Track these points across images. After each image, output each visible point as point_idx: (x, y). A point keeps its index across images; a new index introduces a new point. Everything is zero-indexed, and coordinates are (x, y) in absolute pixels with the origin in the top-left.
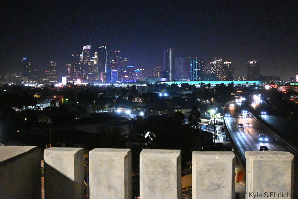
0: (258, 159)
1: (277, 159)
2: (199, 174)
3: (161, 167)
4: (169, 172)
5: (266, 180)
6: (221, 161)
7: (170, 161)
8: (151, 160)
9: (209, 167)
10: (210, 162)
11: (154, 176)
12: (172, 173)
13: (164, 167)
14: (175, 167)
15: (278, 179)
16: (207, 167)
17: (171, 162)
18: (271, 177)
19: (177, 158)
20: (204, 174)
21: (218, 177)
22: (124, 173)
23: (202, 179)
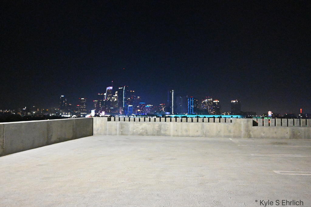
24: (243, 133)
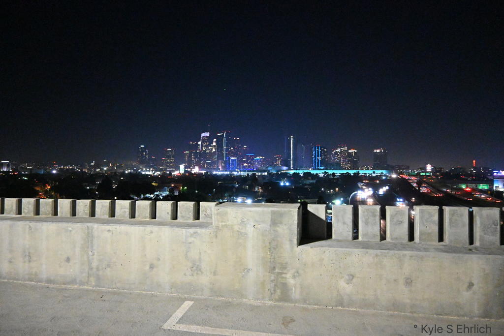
7: (376, 210)
11: (368, 217)
13: (373, 213)
15: (431, 218)
19: (379, 209)
21: (401, 217)
22: (351, 216)
24: (252, 277)
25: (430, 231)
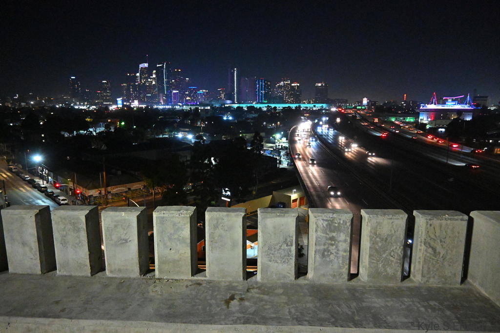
0: (160, 215)
1: (178, 216)
2: (108, 230)
3: (70, 224)
4: (79, 229)
5: (169, 234)
6: (127, 217)
7: (78, 219)
8: (61, 218)
9: (116, 223)
10: (117, 219)
11: (65, 233)
12: (82, 229)
13: (74, 224)
14: (84, 224)
15: (179, 234)
16: (114, 224)
17: (80, 219)
18: (172, 231)
19: (86, 216)
20: (112, 230)
21: (125, 232)
22: (36, 230)
23: (111, 235)
25: (177, 257)
